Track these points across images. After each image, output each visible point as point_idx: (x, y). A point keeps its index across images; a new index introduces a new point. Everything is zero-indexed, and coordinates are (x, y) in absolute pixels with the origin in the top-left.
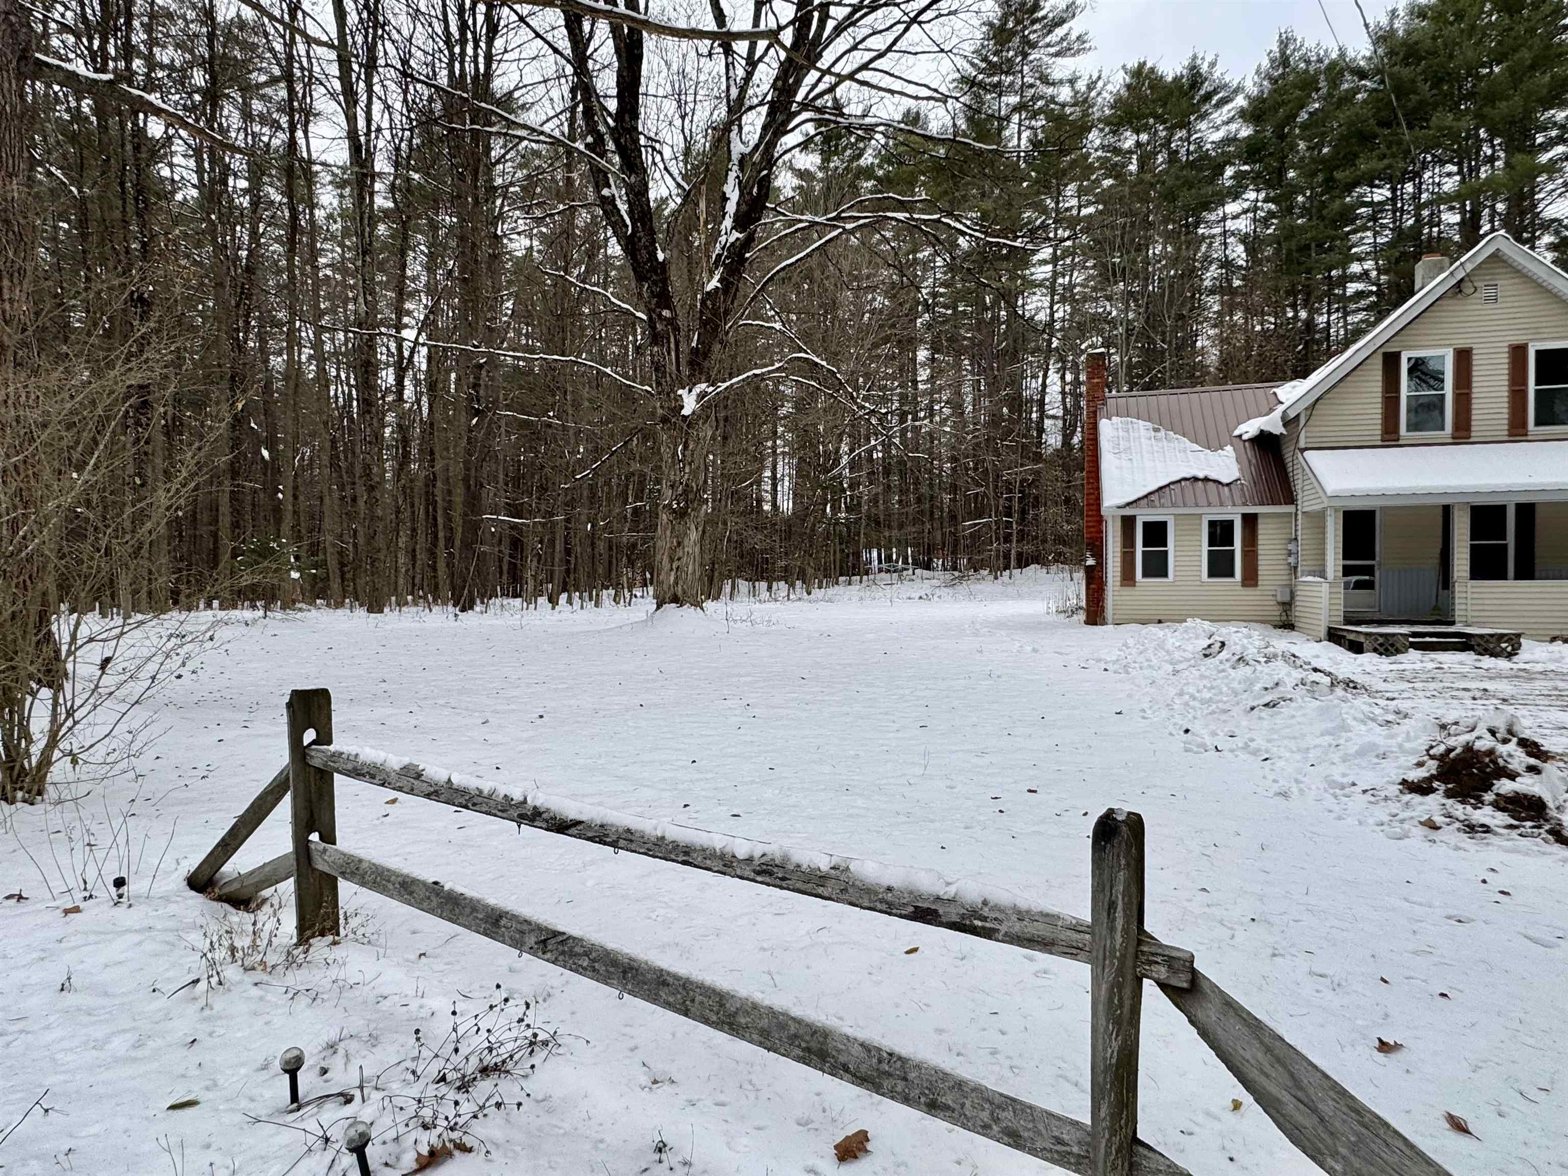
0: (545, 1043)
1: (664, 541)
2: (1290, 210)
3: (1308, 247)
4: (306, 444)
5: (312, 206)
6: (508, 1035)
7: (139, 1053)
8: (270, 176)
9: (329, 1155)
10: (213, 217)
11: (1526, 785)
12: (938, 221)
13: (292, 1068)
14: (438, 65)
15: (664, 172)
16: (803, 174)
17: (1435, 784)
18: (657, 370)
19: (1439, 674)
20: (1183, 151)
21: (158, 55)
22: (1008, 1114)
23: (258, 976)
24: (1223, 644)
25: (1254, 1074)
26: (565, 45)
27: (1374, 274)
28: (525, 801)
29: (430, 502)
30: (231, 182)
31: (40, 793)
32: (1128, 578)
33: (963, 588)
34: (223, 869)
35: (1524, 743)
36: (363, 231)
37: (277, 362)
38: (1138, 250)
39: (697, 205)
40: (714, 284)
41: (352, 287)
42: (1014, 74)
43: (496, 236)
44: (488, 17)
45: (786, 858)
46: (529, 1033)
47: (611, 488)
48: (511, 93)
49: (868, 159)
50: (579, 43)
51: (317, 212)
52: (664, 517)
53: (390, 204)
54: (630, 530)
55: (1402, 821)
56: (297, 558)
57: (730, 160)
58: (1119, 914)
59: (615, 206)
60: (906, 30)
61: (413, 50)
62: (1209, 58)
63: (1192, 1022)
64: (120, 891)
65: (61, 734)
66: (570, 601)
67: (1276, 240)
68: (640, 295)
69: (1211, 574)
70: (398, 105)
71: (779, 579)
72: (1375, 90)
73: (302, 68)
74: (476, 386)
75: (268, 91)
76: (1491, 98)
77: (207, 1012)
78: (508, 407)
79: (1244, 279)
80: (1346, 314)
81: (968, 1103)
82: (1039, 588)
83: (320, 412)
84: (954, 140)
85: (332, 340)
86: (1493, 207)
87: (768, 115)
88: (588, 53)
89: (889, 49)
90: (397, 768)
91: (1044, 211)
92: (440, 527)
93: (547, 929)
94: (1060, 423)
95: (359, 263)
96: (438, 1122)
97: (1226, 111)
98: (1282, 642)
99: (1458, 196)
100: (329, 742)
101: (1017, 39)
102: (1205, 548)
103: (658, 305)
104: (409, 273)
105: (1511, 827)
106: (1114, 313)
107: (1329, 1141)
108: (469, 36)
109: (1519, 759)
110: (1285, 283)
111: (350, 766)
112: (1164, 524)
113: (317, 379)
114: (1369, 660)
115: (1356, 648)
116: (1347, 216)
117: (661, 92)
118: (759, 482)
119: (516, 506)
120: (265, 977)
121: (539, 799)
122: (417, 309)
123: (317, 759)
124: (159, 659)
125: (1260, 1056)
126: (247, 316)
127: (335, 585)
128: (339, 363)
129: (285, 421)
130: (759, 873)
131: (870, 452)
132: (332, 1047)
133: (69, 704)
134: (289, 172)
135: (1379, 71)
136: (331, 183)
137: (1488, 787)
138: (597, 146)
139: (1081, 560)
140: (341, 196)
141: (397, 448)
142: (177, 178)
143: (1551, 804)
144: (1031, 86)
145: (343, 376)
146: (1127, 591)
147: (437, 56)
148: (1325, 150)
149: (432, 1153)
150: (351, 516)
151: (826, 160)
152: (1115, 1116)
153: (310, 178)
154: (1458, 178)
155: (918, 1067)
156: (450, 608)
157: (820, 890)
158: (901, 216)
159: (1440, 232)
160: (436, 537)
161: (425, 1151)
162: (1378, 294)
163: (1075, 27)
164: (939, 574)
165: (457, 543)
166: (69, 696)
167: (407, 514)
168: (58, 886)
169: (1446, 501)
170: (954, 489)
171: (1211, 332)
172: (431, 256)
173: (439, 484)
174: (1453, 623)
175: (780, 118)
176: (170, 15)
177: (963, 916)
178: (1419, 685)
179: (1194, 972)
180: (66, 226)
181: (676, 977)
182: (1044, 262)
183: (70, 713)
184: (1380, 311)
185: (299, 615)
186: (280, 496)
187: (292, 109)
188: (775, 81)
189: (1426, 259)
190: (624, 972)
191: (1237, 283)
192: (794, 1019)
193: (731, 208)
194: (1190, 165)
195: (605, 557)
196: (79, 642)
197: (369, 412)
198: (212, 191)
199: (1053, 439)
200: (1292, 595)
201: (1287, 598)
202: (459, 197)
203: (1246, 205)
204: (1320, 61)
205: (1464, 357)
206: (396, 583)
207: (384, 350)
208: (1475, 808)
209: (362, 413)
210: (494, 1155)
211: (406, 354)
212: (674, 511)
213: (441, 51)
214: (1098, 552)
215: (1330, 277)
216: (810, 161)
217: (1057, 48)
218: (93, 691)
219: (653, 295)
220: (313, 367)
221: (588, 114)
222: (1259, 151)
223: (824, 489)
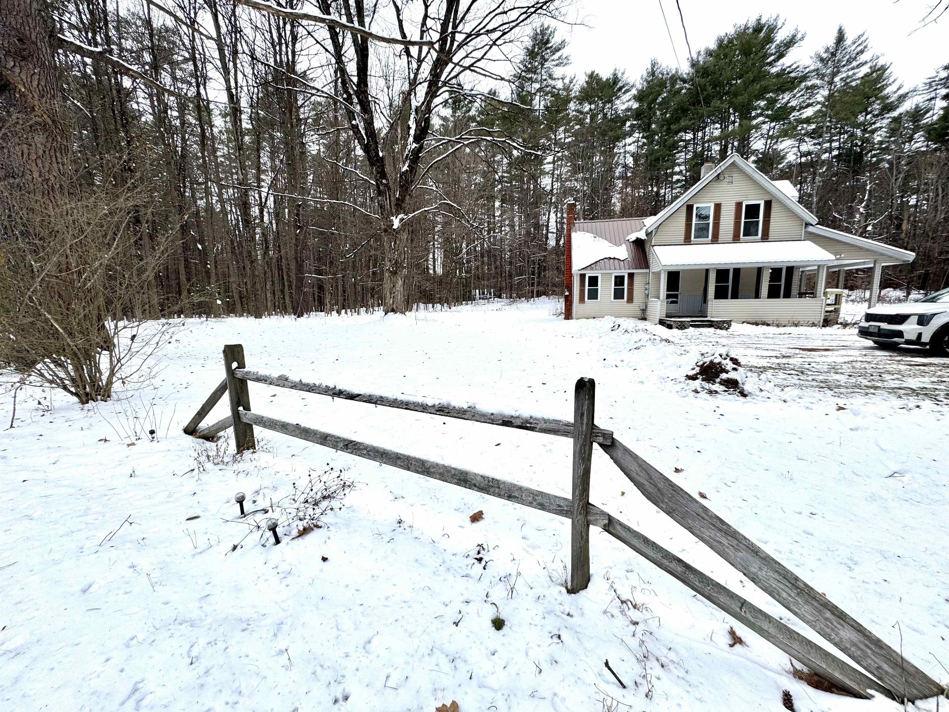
0: (349, 486)
1: (387, 285)
2: (652, 142)
3: (658, 159)
4: (218, 243)
5: (212, 126)
6: (333, 483)
7: (171, 499)
8: (189, 110)
9: (260, 532)
10: (162, 129)
11: (732, 375)
12: (505, 141)
13: (241, 501)
14: (268, 55)
15: (381, 114)
16: (444, 119)
17: (699, 376)
18: (381, 208)
19: (700, 337)
20: (609, 114)
21: (124, 43)
22: (540, 498)
23: (221, 466)
24: (619, 325)
25: (634, 475)
26: (331, 48)
27: (684, 172)
28: (335, 387)
29: (280, 269)
30: (169, 112)
31: (109, 396)
32: (582, 300)
33: (514, 306)
34: (200, 425)
35: (732, 359)
36: (238, 138)
37: (201, 203)
38: (589, 158)
39: (397, 130)
40: (405, 168)
41: (235, 167)
42: (538, 74)
43: (303, 143)
44: (292, 32)
45: (449, 405)
46: (342, 482)
47: (362, 263)
48: (305, 72)
49: (473, 112)
50: (338, 47)
51: (214, 129)
52: (387, 274)
53: (250, 126)
54: (372, 281)
55: (686, 390)
56: (219, 294)
57: (411, 109)
58: (585, 418)
59: (359, 129)
60: (490, 48)
61: (256, 47)
62: (621, 71)
63: (612, 458)
64: (153, 436)
65: (116, 370)
66: (346, 313)
67: (646, 156)
68: (372, 172)
69: (615, 298)
70: (250, 76)
71: (437, 303)
72: (689, 89)
73: (200, 54)
74: (298, 215)
75: (183, 66)
76: (736, 95)
77: (199, 482)
78: (313, 225)
79: (632, 173)
80: (672, 189)
81: (524, 495)
82: (545, 305)
83: (224, 227)
84: (511, 103)
85: (227, 193)
86: (733, 144)
87: (428, 87)
88: (342, 53)
89: (482, 58)
90: (276, 376)
91: (549, 139)
92: (285, 280)
93: (347, 440)
94: (555, 235)
95: (237, 154)
96: (306, 517)
97: (628, 96)
98: (642, 325)
99: (719, 138)
100: (244, 367)
101: (539, 58)
102: (613, 287)
103: (381, 177)
104: (262, 161)
105: (725, 391)
106: (578, 187)
107: (661, 497)
108: (283, 41)
109: (729, 365)
110: (649, 176)
111: (255, 377)
112: (597, 277)
113: (221, 211)
114: (675, 331)
115: (670, 327)
116: (675, 146)
117: (377, 75)
118: (427, 260)
119: (319, 270)
120: (224, 467)
121: (341, 386)
122: (267, 179)
123: (239, 374)
124: (159, 335)
125: (637, 469)
126: (184, 180)
127: (239, 306)
128: (231, 204)
129: (207, 231)
130: (438, 411)
131: (475, 247)
132: (257, 492)
133: (118, 357)
134: (198, 108)
135: (692, 80)
136: (220, 114)
137: (718, 376)
138: (349, 99)
139: (562, 294)
140: (225, 122)
141: (262, 244)
142: (141, 109)
143: (740, 382)
144: (545, 80)
145: (234, 210)
146: (582, 305)
147: (268, 50)
148: (668, 115)
149: (305, 529)
150: (244, 276)
151: (454, 112)
152: (581, 495)
153: (209, 112)
154: (720, 130)
155: (504, 483)
156: (293, 316)
157: (464, 416)
158: (489, 138)
159: (711, 154)
160: (284, 285)
161: (301, 528)
162: (685, 181)
163: (564, 52)
164: (504, 300)
165: (294, 287)
166: (117, 353)
167: (270, 274)
168: (123, 435)
169: (707, 267)
170: (511, 263)
171: (618, 196)
172: (272, 153)
173: (283, 260)
174: (706, 317)
175: (434, 89)
176: (127, 22)
177: (522, 423)
178: (693, 341)
179: (613, 439)
180: (85, 132)
181: (403, 455)
182: (549, 163)
183: (119, 361)
184: (686, 188)
185: (223, 320)
186: (209, 266)
187: (197, 75)
188: (431, 72)
189: (706, 164)
190: (382, 455)
191: (629, 174)
192: (453, 468)
193: (412, 132)
194: (612, 120)
195: (361, 293)
196: (119, 329)
197: (248, 226)
198: (160, 116)
199: (552, 242)
200: (646, 307)
201: (644, 308)
202: (283, 123)
203: (634, 139)
204: (668, 74)
205: (718, 207)
206: (267, 306)
207: (253, 198)
208: (713, 384)
209: (245, 227)
210: (331, 528)
211: (263, 200)
212: (391, 272)
213: (269, 49)
214: (570, 289)
215: (667, 173)
216: (447, 112)
217: (557, 62)
218: (129, 350)
219: (378, 172)
220: (219, 206)
221: (344, 83)
222: (640, 115)
223: (456, 263)
